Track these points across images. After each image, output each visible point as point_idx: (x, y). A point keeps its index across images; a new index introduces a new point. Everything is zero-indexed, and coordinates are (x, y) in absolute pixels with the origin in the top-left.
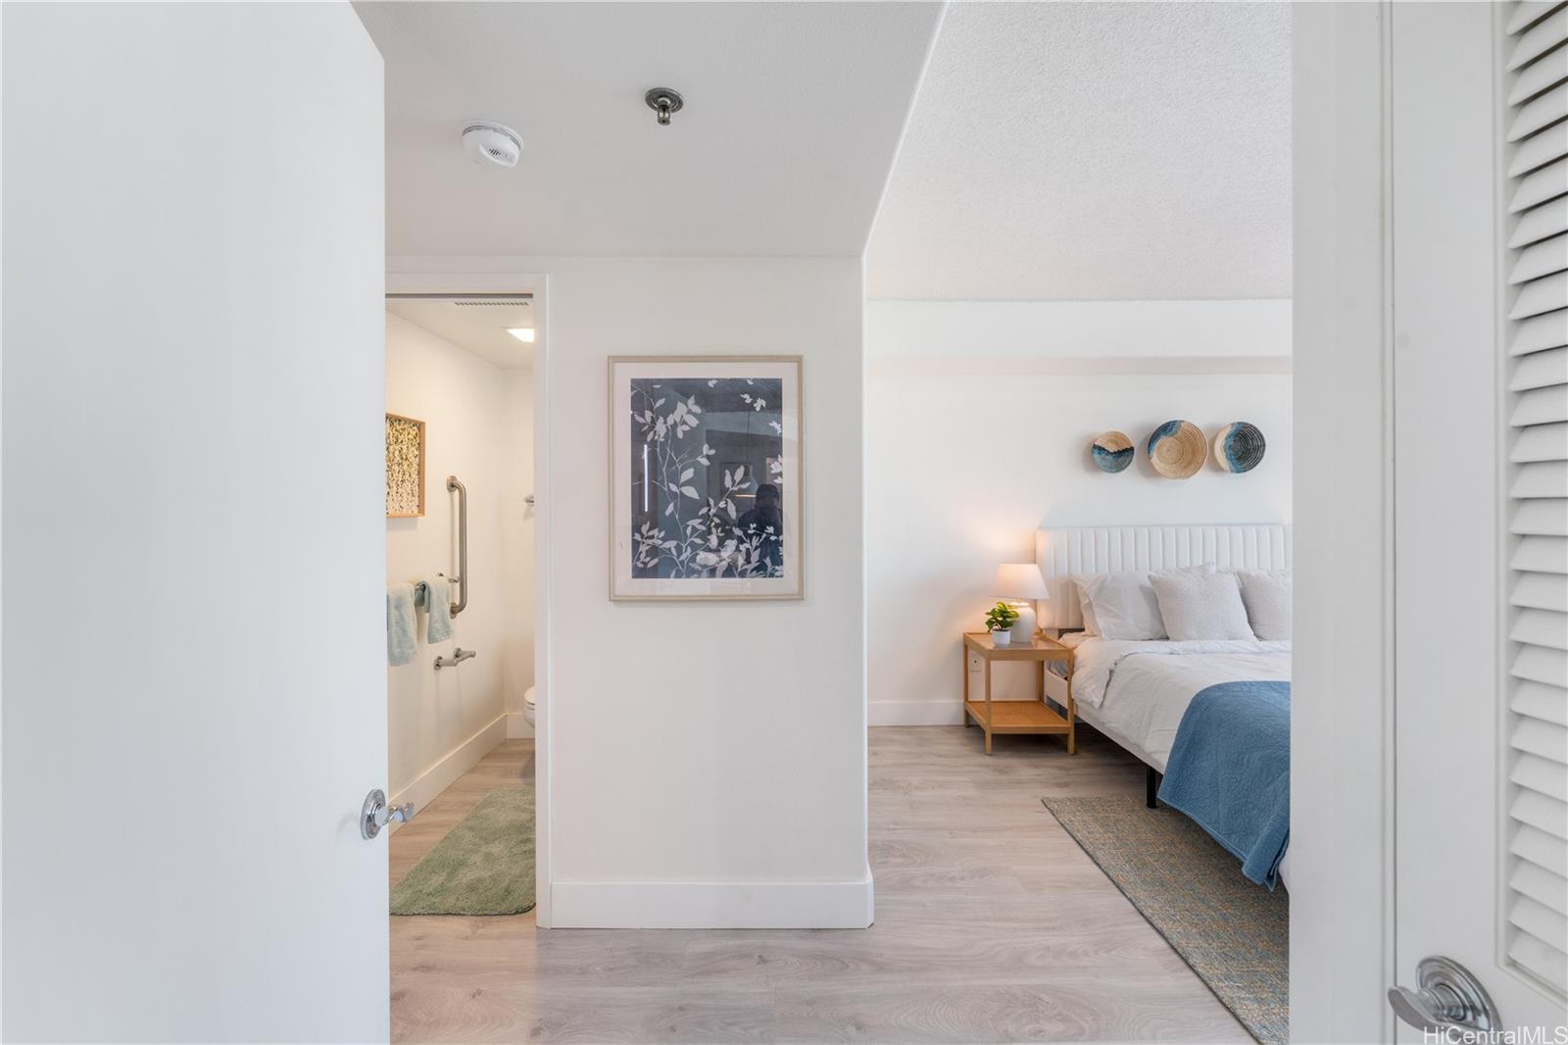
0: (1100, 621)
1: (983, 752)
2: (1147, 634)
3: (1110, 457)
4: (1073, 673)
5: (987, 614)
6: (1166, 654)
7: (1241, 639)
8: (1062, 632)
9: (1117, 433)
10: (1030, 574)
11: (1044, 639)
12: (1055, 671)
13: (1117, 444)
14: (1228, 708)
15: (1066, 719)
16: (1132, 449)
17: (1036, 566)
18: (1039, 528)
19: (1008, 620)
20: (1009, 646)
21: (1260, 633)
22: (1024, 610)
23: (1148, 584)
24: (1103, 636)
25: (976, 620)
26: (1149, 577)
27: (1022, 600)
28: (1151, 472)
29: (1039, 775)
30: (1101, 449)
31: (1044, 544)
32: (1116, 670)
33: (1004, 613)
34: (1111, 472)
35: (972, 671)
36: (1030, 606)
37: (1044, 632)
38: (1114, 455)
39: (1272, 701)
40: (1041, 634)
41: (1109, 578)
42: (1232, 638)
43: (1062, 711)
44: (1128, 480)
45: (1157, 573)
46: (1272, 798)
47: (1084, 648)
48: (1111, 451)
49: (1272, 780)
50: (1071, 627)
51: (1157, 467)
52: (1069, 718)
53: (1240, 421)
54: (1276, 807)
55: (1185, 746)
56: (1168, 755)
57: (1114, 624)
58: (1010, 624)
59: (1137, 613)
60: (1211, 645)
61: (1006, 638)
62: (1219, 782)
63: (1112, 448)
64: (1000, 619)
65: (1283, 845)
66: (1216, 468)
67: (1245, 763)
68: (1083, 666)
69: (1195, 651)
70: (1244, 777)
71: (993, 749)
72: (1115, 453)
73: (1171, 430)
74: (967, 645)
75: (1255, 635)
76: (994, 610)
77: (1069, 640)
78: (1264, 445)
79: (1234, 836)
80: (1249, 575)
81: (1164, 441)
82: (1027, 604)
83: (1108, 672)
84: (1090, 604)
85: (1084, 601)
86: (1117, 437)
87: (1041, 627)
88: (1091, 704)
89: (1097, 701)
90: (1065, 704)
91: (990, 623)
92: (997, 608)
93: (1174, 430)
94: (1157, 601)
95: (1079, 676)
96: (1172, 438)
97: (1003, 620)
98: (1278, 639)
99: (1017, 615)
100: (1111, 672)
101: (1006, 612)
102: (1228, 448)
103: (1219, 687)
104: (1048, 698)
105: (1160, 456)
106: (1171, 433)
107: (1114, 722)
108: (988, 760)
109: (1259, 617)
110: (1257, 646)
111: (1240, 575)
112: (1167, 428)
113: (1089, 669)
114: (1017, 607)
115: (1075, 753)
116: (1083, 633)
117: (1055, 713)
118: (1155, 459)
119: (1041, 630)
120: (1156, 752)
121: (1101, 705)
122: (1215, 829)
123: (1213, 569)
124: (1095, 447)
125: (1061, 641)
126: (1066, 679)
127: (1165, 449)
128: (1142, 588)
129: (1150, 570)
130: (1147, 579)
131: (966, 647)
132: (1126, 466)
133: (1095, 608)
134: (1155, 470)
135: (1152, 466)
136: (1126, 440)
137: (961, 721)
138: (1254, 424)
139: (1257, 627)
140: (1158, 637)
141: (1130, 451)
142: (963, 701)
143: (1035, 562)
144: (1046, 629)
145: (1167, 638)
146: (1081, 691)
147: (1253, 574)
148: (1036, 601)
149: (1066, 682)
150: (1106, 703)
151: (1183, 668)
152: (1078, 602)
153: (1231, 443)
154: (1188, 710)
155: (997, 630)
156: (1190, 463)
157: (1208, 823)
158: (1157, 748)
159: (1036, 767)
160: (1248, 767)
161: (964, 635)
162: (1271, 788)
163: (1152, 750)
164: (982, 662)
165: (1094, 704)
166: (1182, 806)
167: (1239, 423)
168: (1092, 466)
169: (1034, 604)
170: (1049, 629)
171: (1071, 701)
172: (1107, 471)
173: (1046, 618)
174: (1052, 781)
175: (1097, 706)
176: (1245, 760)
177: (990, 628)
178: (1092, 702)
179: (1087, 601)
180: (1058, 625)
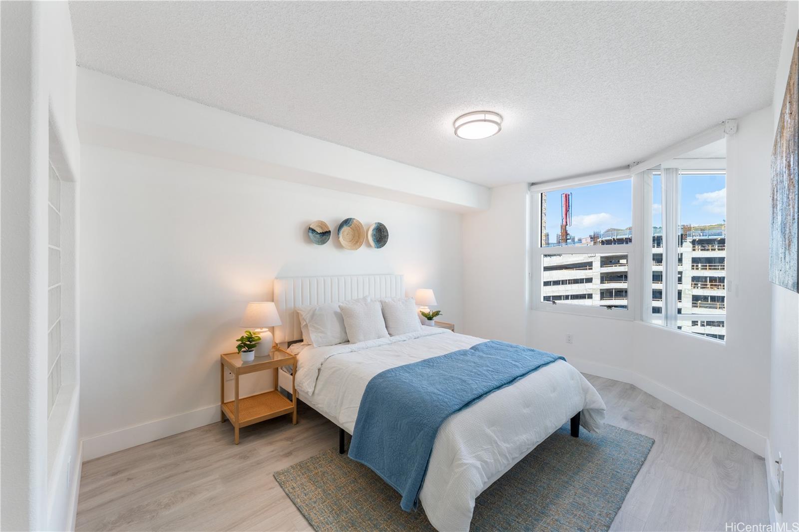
0: (312, 336)
1: (233, 443)
2: (338, 341)
3: (318, 236)
4: (296, 371)
5: (237, 340)
6: (348, 353)
7: (383, 337)
8: (290, 344)
9: (322, 221)
10: (269, 310)
11: (279, 350)
12: (285, 370)
13: (322, 228)
14: (387, 390)
15: (292, 401)
16: (330, 232)
17: (273, 304)
18: (276, 278)
19: (253, 343)
20: (254, 361)
21: (391, 332)
22: (264, 334)
23: (339, 310)
24: (314, 345)
25: (231, 345)
26: (339, 306)
27: (261, 328)
28: (339, 246)
29: (273, 451)
30: (313, 230)
31: (279, 289)
32: (322, 368)
33: (250, 339)
34: (319, 244)
35: (227, 381)
36: (269, 331)
37: (278, 345)
38: (320, 235)
39: (407, 381)
40: (276, 348)
41: (318, 308)
42: (379, 338)
43: (289, 396)
44: (327, 248)
45: (343, 303)
46: (416, 451)
47: (303, 354)
48: (319, 232)
49: (415, 438)
50: (295, 339)
51: (342, 243)
52: (293, 401)
53: (379, 222)
54: (418, 457)
55: (363, 419)
56: (354, 424)
57: (321, 337)
58: (254, 346)
59: (333, 329)
60: (370, 343)
61: (251, 356)
62: (384, 441)
63: (319, 230)
64: (248, 343)
65: (422, 481)
66: (369, 245)
67: (399, 428)
68: (302, 367)
69: (363, 348)
70: (398, 437)
71: (241, 437)
72: (321, 233)
73: (349, 223)
74: (223, 364)
75: (389, 334)
76: (243, 337)
77: (294, 348)
78: (388, 235)
79: (393, 477)
80: (385, 302)
81: (345, 229)
82: (267, 329)
83: (317, 371)
84: (306, 325)
85: (303, 324)
86: (322, 224)
87: (277, 342)
88: (307, 393)
89: (310, 391)
90: (291, 392)
91: (239, 347)
92: (245, 335)
93: (350, 223)
94: (343, 320)
95: (300, 374)
96: (349, 228)
97: (248, 344)
98: (398, 334)
99: (260, 339)
100: (319, 370)
101: (251, 338)
102: (374, 235)
103: (380, 376)
104: (281, 387)
105: (343, 236)
106: (349, 225)
107: (322, 403)
108: (237, 449)
109: (390, 324)
110: (390, 340)
111: (381, 302)
112: (347, 222)
113: (305, 370)
114: (259, 333)
115: (297, 423)
116: (302, 343)
117: (285, 398)
118: (341, 239)
119: (277, 344)
120: (347, 423)
121: (313, 393)
122: (382, 473)
123: (369, 300)
124: (310, 228)
125: (288, 351)
126: (292, 374)
127: (346, 233)
128: (336, 313)
129: (339, 302)
130: (338, 307)
131: (222, 365)
132: (327, 242)
133: (310, 328)
134: (340, 243)
135: (339, 241)
136: (326, 225)
137: (218, 418)
138: (385, 225)
139: (389, 329)
140: (344, 341)
141: (328, 233)
142: (220, 404)
143: (273, 301)
144: (280, 343)
145: (348, 341)
146: (301, 385)
147: (387, 301)
148: (273, 327)
149: (291, 377)
150: (316, 392)
151: (359, 363)
152: (300, 323)
153: (375, 233)
154: (365, 393)
155: (245, 352)
156: (357, 242)
157: (377, 469)
158: (347, 420)
159: (271, 443)
160: (400, 430)
161: (221, 356)
162: (413, 444)
163: (344, 421)
164: (233, 376)
165: (309, 393)
166: (362, 459)
167: (379, 223)
168: (309, 241)
169: (272, 329)
170: (282, 343)
171: (295, 390)
172: (317, 244)
173: (280, 336)
174: (281, 454)
175: (310, 394)
176: (399, 425)
177: (239, 350)
178: (308, 392)
179: (305, 323)
180: (287, 339)
